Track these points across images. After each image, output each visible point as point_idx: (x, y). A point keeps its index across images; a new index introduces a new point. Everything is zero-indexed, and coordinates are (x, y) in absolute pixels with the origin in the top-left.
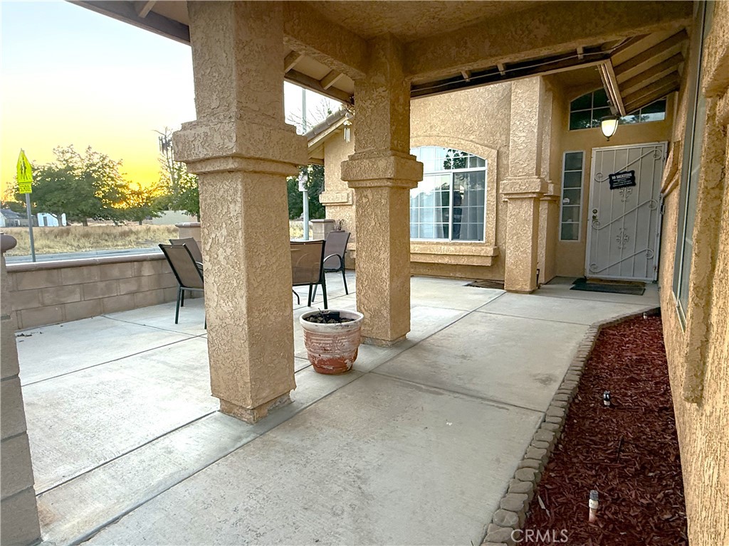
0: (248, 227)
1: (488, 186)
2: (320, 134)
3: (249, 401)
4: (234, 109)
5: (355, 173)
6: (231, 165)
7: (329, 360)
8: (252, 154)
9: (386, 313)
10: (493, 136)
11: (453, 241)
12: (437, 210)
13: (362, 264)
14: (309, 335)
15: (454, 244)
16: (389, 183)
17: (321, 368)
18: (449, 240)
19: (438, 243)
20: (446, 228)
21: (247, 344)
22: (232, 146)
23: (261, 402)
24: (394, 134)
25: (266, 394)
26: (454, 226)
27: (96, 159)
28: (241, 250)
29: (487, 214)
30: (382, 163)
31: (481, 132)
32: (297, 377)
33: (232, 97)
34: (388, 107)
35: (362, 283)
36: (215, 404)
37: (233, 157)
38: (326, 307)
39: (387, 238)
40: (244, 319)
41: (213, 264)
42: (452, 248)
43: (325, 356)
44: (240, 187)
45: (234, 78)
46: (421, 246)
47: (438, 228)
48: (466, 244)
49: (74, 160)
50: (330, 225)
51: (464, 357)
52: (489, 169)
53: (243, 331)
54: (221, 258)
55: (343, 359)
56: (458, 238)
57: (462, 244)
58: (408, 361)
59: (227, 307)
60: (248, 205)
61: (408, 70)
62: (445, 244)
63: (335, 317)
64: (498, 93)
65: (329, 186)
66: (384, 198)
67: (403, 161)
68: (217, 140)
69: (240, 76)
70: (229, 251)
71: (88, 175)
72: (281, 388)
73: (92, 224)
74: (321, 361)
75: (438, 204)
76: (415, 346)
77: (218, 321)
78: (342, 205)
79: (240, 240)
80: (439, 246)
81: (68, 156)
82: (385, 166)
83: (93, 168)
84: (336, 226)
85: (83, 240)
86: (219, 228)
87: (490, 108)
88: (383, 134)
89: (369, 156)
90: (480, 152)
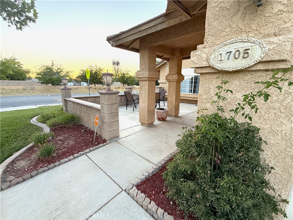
0: (149, 90)
2: (159, 64)
3: (147, 122)
4: (147, 69)
5: (169, 78)
6: (146, 79)
7: (161, 118)
8: (150, 77)
9: (174, 109)
12: (190, 85)
13: (169, 99)
14: (157, 112)
16: (176, 81)
17: (159, 119)
18: (192, 94)
19: (189, 94)
20: (192, 90)
21: (147, 112)
22: (147, 76)
23: (149, 123)
24: (178, 70)
25: (150, 122)
26: (194, 90)
27: (98, 68)
28: (147, 95)
30: (175, 76)
32: (155, 120)
33: (147, 67)
34: (177, 64)
35: (169, 103)
36: (140, 123)
37: (147, 78)
38: (160, 107)
39: (175, 93)
40: (147, 107)
41: (141, 97)
42: (193, 96)
43: (160, 117)
44: (148, 83)
45: (148, 63)
46: (184, 95)
47: (189, 90)
49: (93, 68)
50: (160, 88)
51: (190, 120)
53: (147, 110)
54: (143, 96)
55: (164, 118)
56: (195, 93)
57: (195, 95)
58: (178, 120)
59: (143, 105)
60: (149, 86)
61: (182, 55)
63: (163, 109)
65: (161, 78)
66: (175, 84)
67: (179, 76)
68: (144, 74)
69: (149, 63)
70: (145, 95)
71: (96, 73)
72: (152, 121)
73: (97, 86)
74: (159, 118)
75: (190, 84)
76: (179, 117)
77: (142, 108)
78: (164, 83)
79: (147, 93)
80: (189, 95)
81: (91, 67)
82: (175, 77)
83: (97, 71)
84: (162, 89)
85: (95, 90)
86: (143, 90)
88: (175, 70)
89: (172, 74)
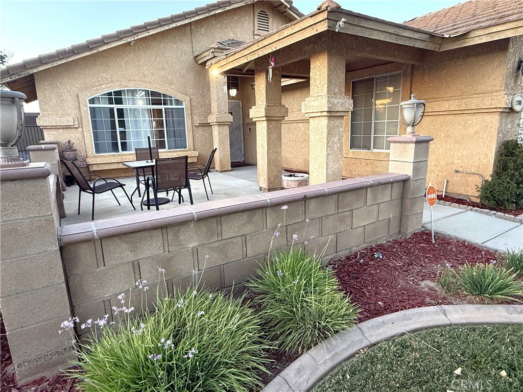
1: (187, 117)
4: (343, 94)
10: (185, 88)
11: (170, 150)
15: (170, 152)
18: (166, 149)
29: (188, 133)
31: (178, 85)
33: (343, 90)
48: (178, 151)
52: (186, 107)
56: (173, 148)
62: (165, 152)
64: (186, 64)
78: (67, 128)
87: (182, 72)
90: (179, 97)
